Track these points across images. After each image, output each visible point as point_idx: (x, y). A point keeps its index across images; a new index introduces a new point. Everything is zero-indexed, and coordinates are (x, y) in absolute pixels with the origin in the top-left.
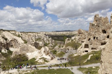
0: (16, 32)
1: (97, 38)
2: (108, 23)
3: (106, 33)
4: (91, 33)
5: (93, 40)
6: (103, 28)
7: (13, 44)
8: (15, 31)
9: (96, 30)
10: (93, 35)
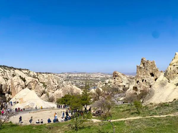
0: (30, 72)
1: (145, 80)
2: (156, 67)
3: (154, 76)
4: (139, 75)
5: (142, 82)
6: (151, 71)
7: (33, 87)
8: (27, 70)
9: (145, 73)
10: (142, 78)
